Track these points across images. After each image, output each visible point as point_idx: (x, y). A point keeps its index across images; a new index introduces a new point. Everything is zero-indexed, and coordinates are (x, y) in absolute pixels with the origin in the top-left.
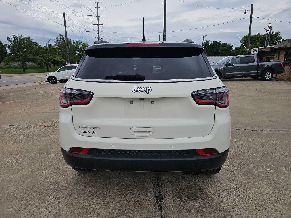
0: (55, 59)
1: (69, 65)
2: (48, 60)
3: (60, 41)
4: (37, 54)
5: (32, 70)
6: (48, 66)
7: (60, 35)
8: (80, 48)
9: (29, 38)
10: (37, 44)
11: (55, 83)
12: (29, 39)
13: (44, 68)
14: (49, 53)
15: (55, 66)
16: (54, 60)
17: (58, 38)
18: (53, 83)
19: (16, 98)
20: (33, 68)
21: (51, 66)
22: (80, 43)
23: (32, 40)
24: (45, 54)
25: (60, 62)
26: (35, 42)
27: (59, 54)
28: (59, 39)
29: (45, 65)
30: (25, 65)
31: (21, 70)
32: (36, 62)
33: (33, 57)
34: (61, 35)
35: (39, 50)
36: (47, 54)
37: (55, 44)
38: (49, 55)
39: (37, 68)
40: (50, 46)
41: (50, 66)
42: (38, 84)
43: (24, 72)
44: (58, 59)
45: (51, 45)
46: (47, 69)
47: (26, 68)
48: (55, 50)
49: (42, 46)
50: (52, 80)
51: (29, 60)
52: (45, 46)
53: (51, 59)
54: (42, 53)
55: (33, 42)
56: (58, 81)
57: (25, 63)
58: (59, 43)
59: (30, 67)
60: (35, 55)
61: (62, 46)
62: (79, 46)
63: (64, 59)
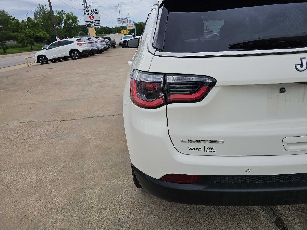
0: (38, 34)
1: (59, 40)
2: (30, 37)
3: (40, 13)
4: (16, 31)
5: (14, 50)
6: (31, 44)
7: (39, 5)
8: (64, 19)
9: (4, 11)
10: (14, 19)
11: (47, 63)
12: (4, 13)
13: (27, 46)
14: (30, 28)
15: (39, 44)
16: (36, 36)
17: (38, 9)
18: (44, 63)
19: (8, 85)
20: (13, 47)
21: (35, 44)
22: (63, 14)
23: (7, 13)
24: (25, 29)
25: (44, 38)
26: (11, 17)
27: (41, 28)
28: (39, 11)
29: (28, 43)
30: (5, 45)
31: (2, 50)
32: (16, 41)
33: (12, 34)
34: (41, 5)
35: (18, 25)
36: (28, 30)
37: (35, 17)
38: (31, 30)
39: (19, 47)
40: (29, 19)
41: (33, 44)
42: (26, 65)
43: (5, 53)
44: (42, 35)
45: (31, 19)
46: (30, 48)
47: (7, 48)
48: (37, 24)
49: (20, 21)
50: (42, 59)
51: (9, 38)
52: (23, 20)
53: (33, 35)
54: (21, 29)
55: (9, 16)
56: (50, 60)
57: (4, 43)
58: (39, 15)
59: (10, 47)
60: (14, 32)
61: (43, 18)
62: (63, 17)
63: (48, 34)
